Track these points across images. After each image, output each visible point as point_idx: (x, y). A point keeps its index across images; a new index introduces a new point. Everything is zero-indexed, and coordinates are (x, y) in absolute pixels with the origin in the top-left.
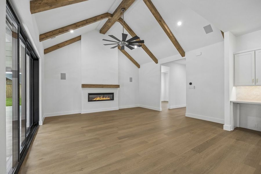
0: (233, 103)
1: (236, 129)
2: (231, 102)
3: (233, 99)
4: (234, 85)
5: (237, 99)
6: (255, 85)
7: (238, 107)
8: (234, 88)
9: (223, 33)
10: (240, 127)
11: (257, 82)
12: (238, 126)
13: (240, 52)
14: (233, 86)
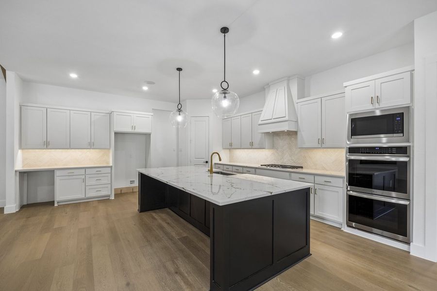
0: (20, 172)
1: (23, 207)
2: (16, 171)
3: (19, 167)
4: (21, 147)
5: (23, 167)
6: (47, 148)
7: (26, 178)
8: (20, 152)
9: (4, 71)
10: (27, 204)
11: (49, 145)
12: (25, 203)
13: (29, 105)
14: (19, 149)
